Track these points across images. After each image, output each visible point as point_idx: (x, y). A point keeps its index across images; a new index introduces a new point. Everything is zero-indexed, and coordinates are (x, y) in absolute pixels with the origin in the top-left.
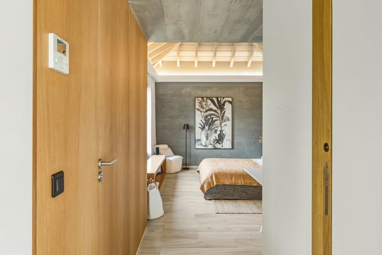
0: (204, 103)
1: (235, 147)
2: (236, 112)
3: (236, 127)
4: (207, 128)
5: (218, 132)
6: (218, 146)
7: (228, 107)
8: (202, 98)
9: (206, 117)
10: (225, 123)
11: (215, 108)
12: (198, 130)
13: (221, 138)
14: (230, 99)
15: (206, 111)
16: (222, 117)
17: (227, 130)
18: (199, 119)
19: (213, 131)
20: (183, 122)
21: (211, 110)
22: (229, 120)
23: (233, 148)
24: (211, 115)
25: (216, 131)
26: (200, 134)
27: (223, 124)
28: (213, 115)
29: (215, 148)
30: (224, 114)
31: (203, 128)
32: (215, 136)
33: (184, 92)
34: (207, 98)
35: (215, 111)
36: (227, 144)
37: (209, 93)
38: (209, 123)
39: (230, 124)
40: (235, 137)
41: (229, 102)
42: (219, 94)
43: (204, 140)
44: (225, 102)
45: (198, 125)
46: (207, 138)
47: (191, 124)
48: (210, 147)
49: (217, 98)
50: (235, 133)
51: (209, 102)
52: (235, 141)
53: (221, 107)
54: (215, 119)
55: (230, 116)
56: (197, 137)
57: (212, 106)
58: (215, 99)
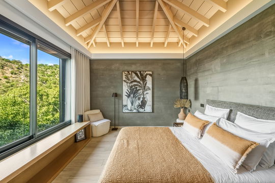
0: (129, 76)
1: (155, 111)
2: (155, 83)
3: (155, 95)
4: (132, 95)
5: (141, 99)
6: (141, 110)
7: (149, 80)
8: (128, 72)
9: (131, 87)
10: (147, 92)
11: (138, 80)
12: (125, 98)
13: (143, 104)
14: (151, 73)
15: (132, 82)
16: (144, 87)
17: (149, 97)
18: (125, 88)
19: (137, 98)
20: (113, 91)
21: (135, 81)
22: (150, 89)
23: (153, 112)
24: (135, 85)
25: (139, 99)
26: (126, 101)
27: (145, 93)
28: (137, 85)
29: (139, 112)
30: (146, 84)
31: (129, 96)
32: (138, 102)
33: (113, 67)
34: (132, 72)
35: (139, 82)
36: (148, 109)
37: (133, 68)
38: (133, 92)
39: (150, 92)
40: (155, 103)
41: (150, 75)
42: (142, 68)
43: (129, 106)
44: (147, 74)
45: (124, 94)
46: (132, 104)
47: (119, 92)
48: (135, 111)
49: (140, 72)
50: (155, 99)
51: (134, 75)
52: (155, 106)
53: (143, 79)
54: (138, 88)
55: (151, 86)
56: (124, 103)
57: (136, 78)
58: (138, 73)
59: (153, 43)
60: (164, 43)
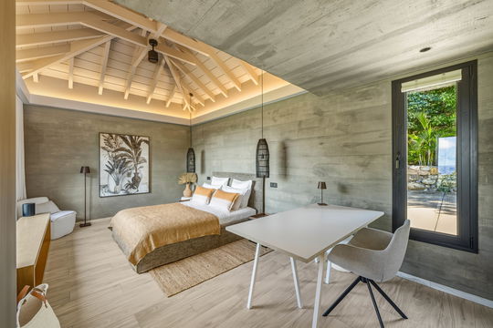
0: (112, 141)
1: (153, 190)
2: (153, 152)
3: (153, 169)
4: (117, 170)
5: (133, 175)
6: (132, 191)
7: (144, 148)
8: (111, 135)
9: (116, 157)
10: (141, 165)
11: (128, 148)
12: (104, 174)
13: (135, 182)
14: (147, 139)
15: (117, 151)
16: (137, 158)
17: (144, 172)
18: (105, 160)
19: (125, 174)
20: (79, 163)
21: (122, 149)
22: (145, 161)
23: (150, 192)
24: (121, 156)
25: (129, 175)
26: (107, 179)
27: (139, 166)
28: (125, 155)
29: (129, 194)
30: (139, 155)
31: (111, 171)
32: (127, 180)
34: (117, 135)
35: (128, 151)
36: (143, 188)
37: (119, 129)
38: (119, 165)
39: (146, 165)
40: (153, 180)
41: (146, 141)
42: (133, 131)
43: (112, 186)
44: (141, 141)
45: (103, 167)
46: (117, 183)
47: (93, 165)
48: (122, 193)
49: (131, 137)
50: (153, 174)
51: (120, 140)
52: (153, 184)
53: (136, 146)
54: (127, 160)
55: (147, 157)
56: (103, 182)
57: (124, 145)
58: (128, 138)
59: (152, 99)
60: (165, 103)
